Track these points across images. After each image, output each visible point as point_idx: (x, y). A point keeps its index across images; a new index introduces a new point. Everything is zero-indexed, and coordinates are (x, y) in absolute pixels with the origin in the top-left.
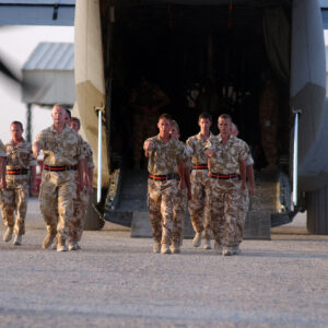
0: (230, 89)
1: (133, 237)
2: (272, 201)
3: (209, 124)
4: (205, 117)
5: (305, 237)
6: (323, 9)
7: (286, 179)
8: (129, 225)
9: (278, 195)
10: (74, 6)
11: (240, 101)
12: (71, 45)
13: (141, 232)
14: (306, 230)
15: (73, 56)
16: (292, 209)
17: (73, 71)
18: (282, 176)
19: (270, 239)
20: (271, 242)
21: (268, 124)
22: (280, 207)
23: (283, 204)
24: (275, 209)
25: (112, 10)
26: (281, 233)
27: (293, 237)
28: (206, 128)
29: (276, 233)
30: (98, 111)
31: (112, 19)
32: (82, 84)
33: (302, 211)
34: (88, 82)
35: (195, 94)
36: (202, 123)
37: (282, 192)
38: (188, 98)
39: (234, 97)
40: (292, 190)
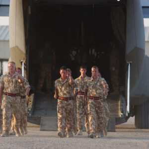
0: (94, 50)
1: (41, 130)
2: (116, 111)
3: (86, 71)
4: (83, 68)
5: (134, 130)
6: (143, 7)
7: (123, 99)
8: (39, 124)
9: (119, 107)
10: (9, 6)
11: (99, 56)
12: (7, 27)
13: (46, 128)
14: (134, 126)
15: (8, 33)
16: (127, 115)
17: (8, 41)
18: (121, 97)
19: (115, 131)
20: (115, 133)
21: (114, 69)
22: (120, 114)
23: (122, 112)
24: (118, 115)
25: (29, 8)
26: (121, 128)
27: (127, 130)
28: (84, 73)
29: (119, 128)
30: (22, 62)
31: (30, 13)
32: (14, 48)
33: (132, 116)
34: (17, 47)
35: (74, 53)
36: (82, 71)
37: (121, 105)
38: (71, 55)
39: (96, 55)
40: (127, 105)
